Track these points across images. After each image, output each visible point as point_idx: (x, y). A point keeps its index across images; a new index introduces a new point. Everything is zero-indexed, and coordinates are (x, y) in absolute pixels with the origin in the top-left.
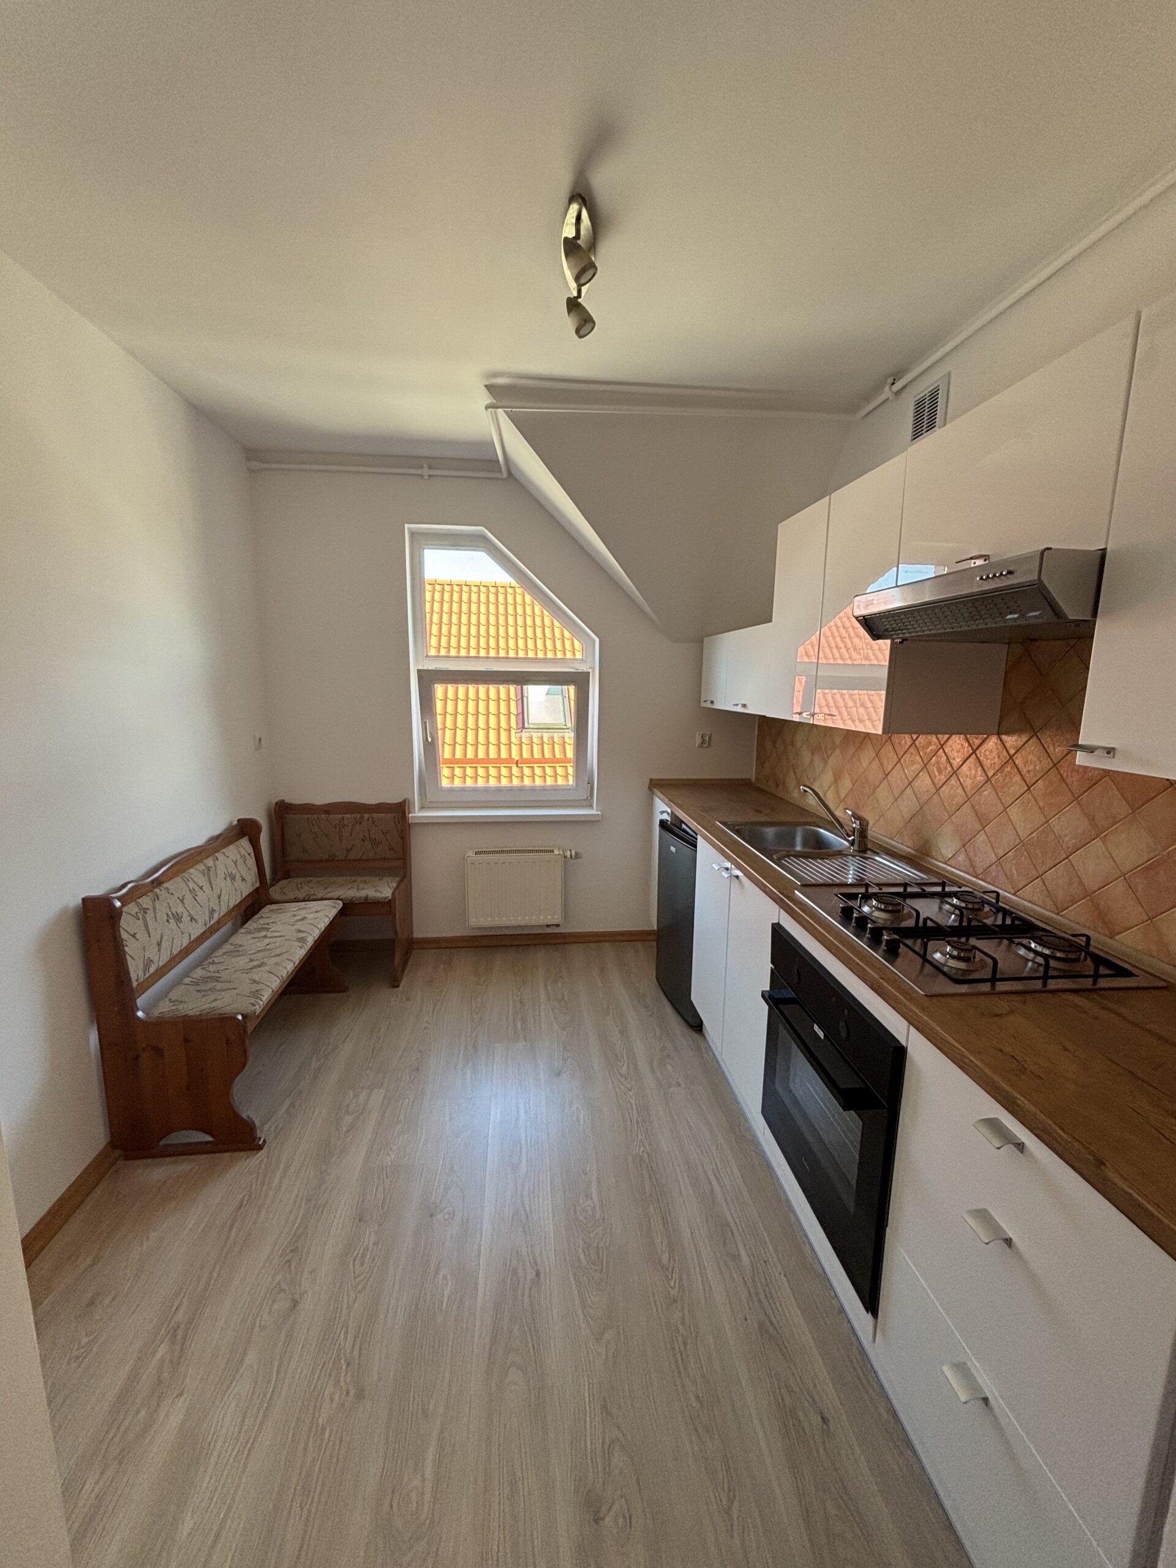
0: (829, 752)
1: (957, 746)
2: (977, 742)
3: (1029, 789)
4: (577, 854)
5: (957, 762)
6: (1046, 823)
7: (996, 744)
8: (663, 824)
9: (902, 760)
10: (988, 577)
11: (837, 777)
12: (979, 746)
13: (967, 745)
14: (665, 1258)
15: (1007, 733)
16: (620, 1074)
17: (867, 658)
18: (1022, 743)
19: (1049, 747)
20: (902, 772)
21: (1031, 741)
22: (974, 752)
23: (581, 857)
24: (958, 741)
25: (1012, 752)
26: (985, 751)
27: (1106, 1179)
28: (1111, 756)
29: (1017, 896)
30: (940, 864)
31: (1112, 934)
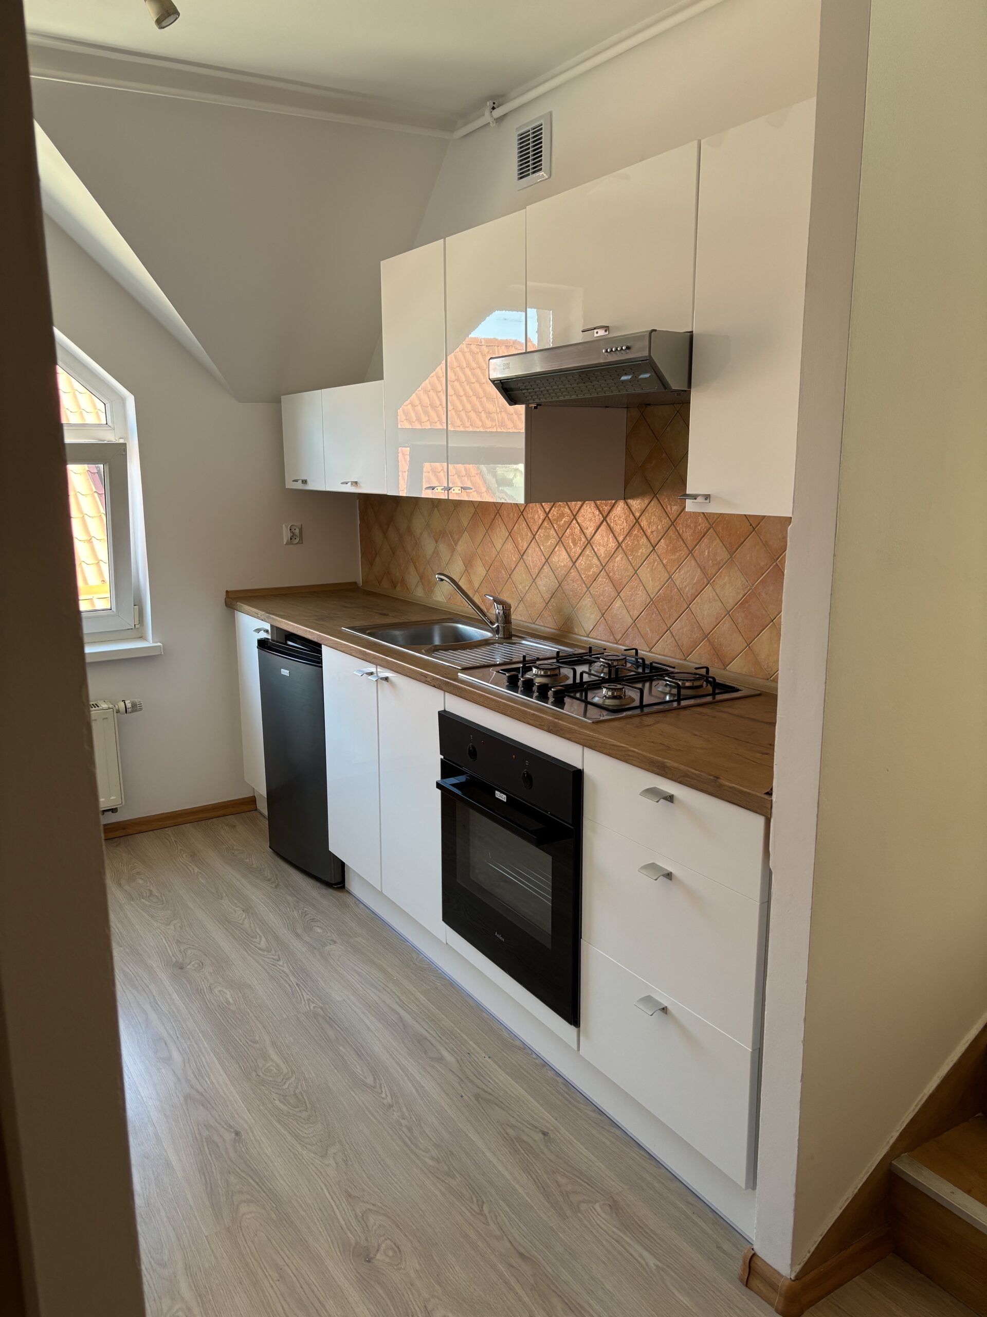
0: (456, 537)
1: (589, 513)
2: (607, 508)
3: (654, 549)
4: (134, 705)
5: (589, 531)
6: (669, 579)
7: (623, 509)
8: (262, 644)
9: (537, 536)
10: (612, 350)
11: (468, 564)
12: (609, 512)
13: (598, 513)
14: (370, 1080)
15: (633, 497)
16: (260, 949)
17: (503, 424)
18: (646, 505)
19: (667, 507)
20: (537, 549)
21: (653, 502)
22: (605, 519)
23: (141, 709)
24: (589, 510)
25: (637, 515)
26: (614, 517)
27: (721, 786)
28: (708, 501)
29: (652, 653)
30: (582, 638)
31: (725, 666)
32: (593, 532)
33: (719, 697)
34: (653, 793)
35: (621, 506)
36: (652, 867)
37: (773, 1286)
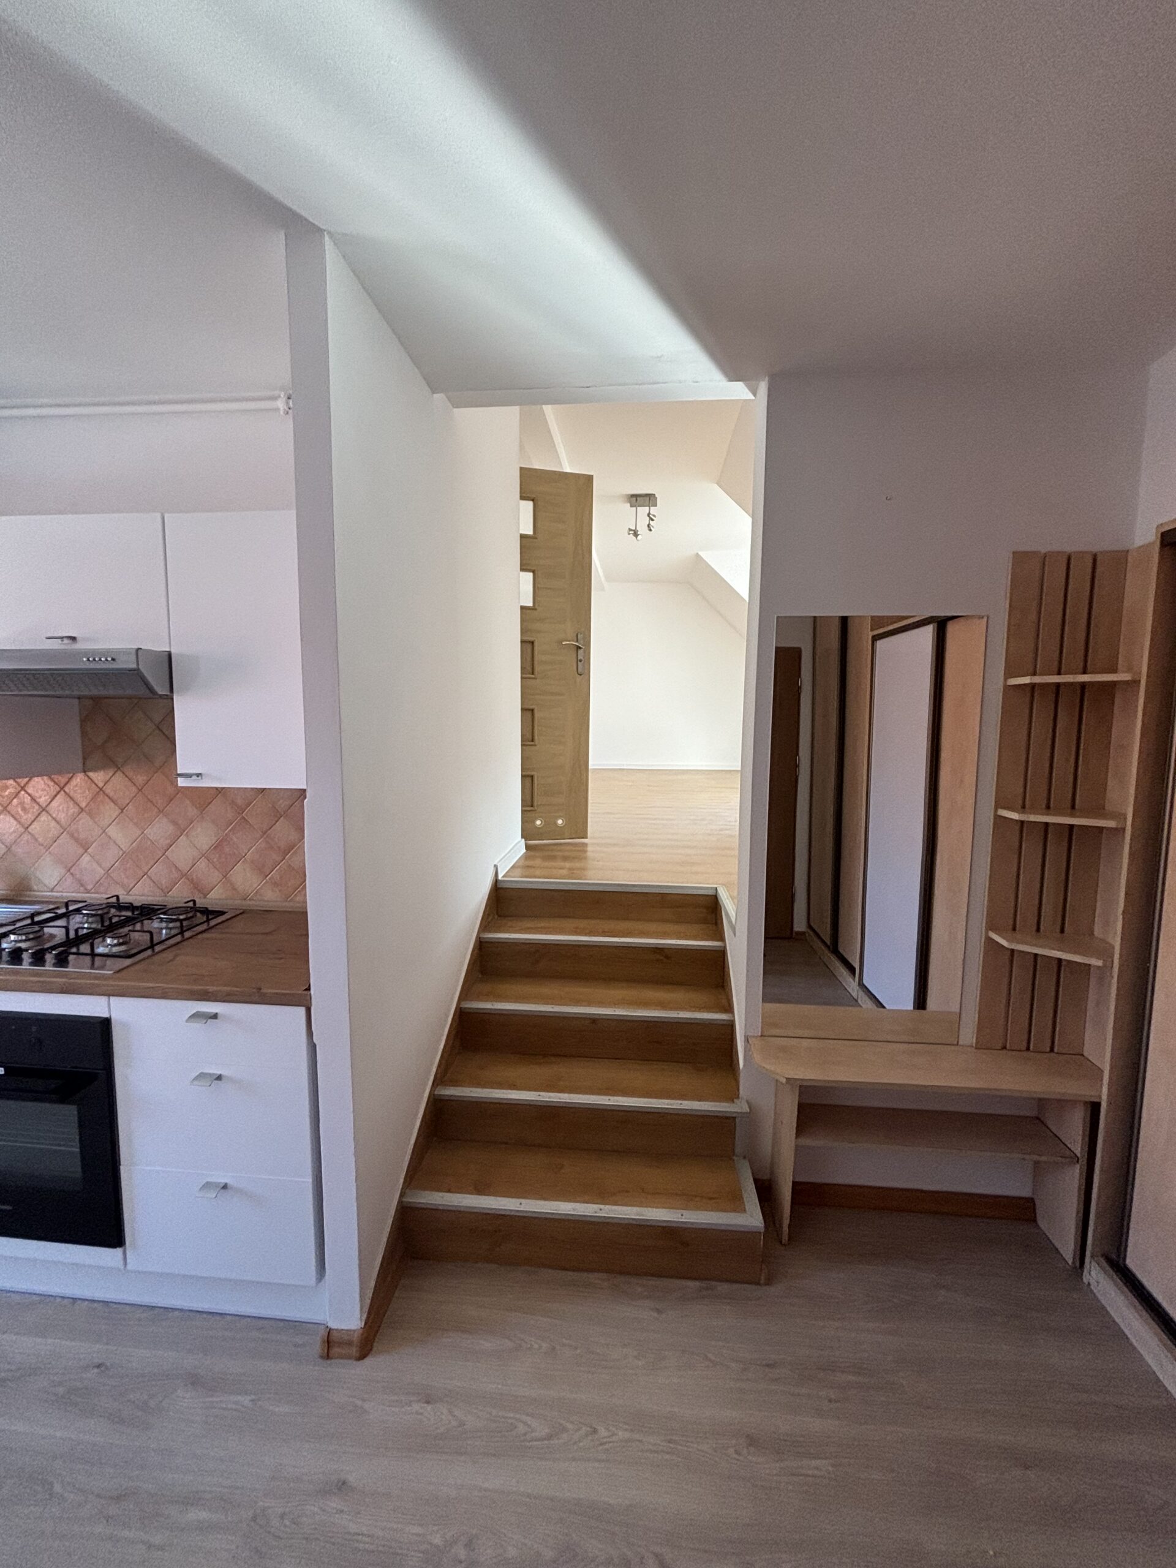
2: (63, 780)
5: (44, 799)
6: (141, 834)
7: (83, 780)
10: (94, 660)
12: (66, 784)
13: (52, 784)
15: (94, 770)
18: (109, 777)
21: (116, 775)
22: (62, 789)
24: (41, 782)
25: (101, 784)
26: (73, 787)
27: (264, 994)
28: (200, 778)
29: (131, 895)
30: (45, 894)
31: (205, 896)
32: (50, 800)
33: (213, 923)
34: (197, 1016)
35: (79, 779)
36: (202, 1076)
37: (350, 1343)
